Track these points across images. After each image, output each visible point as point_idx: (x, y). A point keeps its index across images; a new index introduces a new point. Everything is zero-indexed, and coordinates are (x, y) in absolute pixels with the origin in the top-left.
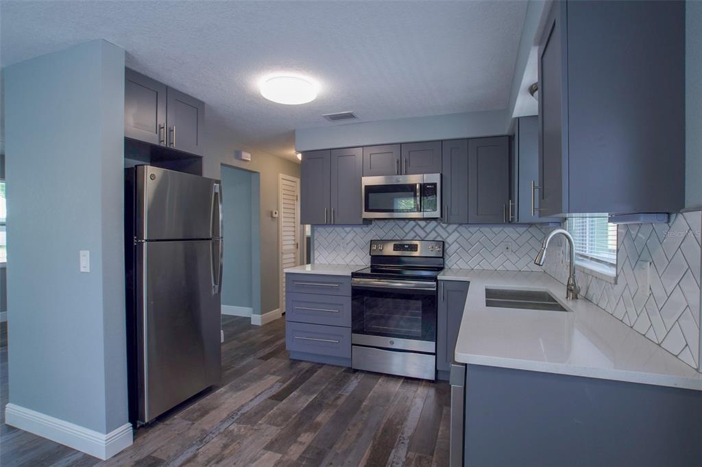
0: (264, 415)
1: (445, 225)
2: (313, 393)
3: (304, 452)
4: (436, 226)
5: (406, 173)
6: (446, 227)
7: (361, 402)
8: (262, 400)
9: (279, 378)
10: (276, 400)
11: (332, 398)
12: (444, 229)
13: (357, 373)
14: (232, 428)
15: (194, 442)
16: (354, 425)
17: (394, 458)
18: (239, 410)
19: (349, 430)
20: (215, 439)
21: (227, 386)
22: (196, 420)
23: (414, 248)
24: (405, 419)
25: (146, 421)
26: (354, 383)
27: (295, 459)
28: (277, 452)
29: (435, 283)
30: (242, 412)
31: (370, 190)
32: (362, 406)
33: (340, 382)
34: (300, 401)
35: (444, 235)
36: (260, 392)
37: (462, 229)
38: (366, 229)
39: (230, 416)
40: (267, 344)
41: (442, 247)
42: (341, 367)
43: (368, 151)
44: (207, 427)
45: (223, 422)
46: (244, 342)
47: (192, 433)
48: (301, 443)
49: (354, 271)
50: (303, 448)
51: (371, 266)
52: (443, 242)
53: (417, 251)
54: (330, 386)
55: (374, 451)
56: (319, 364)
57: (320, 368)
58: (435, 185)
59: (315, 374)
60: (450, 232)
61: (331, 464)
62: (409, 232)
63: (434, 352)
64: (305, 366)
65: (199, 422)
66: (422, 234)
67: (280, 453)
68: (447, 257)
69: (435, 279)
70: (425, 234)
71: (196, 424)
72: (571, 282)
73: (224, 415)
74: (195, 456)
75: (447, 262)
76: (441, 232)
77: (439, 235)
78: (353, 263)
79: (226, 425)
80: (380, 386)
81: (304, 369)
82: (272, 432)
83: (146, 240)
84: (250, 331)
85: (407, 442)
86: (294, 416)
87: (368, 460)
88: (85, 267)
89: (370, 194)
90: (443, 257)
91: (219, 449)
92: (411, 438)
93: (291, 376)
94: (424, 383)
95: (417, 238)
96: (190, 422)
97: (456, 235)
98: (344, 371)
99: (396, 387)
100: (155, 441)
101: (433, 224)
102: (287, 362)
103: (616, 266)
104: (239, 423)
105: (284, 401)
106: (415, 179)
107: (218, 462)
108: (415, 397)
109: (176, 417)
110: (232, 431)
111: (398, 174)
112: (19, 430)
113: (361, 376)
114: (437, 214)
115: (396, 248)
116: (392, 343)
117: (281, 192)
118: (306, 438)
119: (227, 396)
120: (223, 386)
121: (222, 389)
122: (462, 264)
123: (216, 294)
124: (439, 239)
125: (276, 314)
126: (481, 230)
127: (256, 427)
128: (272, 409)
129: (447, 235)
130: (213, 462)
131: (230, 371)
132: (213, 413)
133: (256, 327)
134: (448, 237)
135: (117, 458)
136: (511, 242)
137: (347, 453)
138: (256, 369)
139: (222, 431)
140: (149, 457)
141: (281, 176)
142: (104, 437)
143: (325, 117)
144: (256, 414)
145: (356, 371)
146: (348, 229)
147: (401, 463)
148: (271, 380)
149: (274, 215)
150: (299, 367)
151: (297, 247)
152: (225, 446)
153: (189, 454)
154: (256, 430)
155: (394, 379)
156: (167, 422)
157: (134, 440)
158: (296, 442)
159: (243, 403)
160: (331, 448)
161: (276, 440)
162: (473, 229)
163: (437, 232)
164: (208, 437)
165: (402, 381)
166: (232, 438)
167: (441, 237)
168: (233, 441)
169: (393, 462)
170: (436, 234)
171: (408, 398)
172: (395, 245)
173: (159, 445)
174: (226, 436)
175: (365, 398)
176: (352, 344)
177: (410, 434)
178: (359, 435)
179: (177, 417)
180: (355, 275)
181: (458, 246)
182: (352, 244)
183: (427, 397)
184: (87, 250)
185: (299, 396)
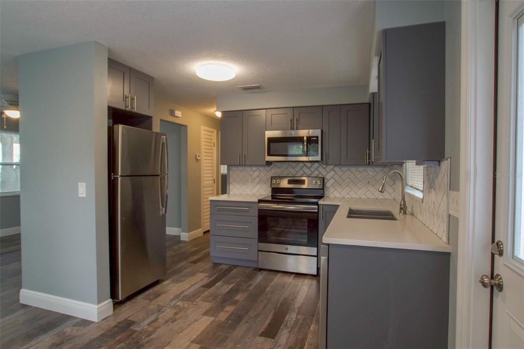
0: (199, 297)
1: (324, 166)
2: (232, 283)
3: (229, 316)
4: (319, 167)
5: (297, 129)
6: (326, 167)
7: (265, 288)
8: (196, 287)
9: (206, 274)
10: (206, 288)
11: (246, 286)
12: (324, 168)
13: (262, 271)
14: (178, 304)
15: (154, 312)
16: (261, 301)
17: (288, 319)
18: (181, 294)
19: (258, 304)
20: (168, 310)
21: (170, 280)
22: (153, 299)
23: (303, 182)
24: (296, 298)
25: (120, 299)
26: (260, 277)
27: (223, 320)
28: (211, 316)
29: (317, 207)
30: (183, 295)
31: (271, 140)
32: (266, 291)
33: (250, 277)
34: (223, 288)
35: (324, 173)
36: (194, 283)
37: (337, 169)
38: (268, 168)
39: (176, 297)
40: (194, 253)
41: (322, 182)
42: (251, 268)
43: (270, 112)
44: (161, 304)
45: (172, 300)
46: (177, 252)
47: (152, 307)
48: (226, 312)
49: (260, 198)
50: (228, 314)
51: (272, 196)
52: (323, 178)
53: (304, 184)
54: (243, 279)
55: (275, 315)
56: (234, 266)
57: (235, 268)
58: (317, 137)
59: (232, 272)
60: (328, 171)
61: (247, 322)
62: (299, 171)
63: (316, 255)
64: (225, 267)
65: (156, 300)
66: (308, 172)
67: (213, 317)
68: (326, 189)
69: (317, 204)
70: (310, 172)
71: (153, 302)
72: (402, 203)
73: (172, 297)
74: (157, 319)
75: (326, 193)
76: (322, 171)
77: (320, 173)
78: (258, 193)
79: (174, 302)
80: (278, 279)
81: (224, 269)
82: (207, 306)
83: (120, 176)
84: (181, 245)
85: (296, 310)
86: (220, 297)
87: (272, 320)
88: (82, 194)
89: (271, 144)
90: (323, 189)
91: (172, 316)
92: (300, 308)
93: (215, 273)
94: (309, 277)
95: (305, 175)
96: (149, 301)
97: (332, 173)
98: (253, 270)
99: (289, 280)
100: (128, 311)
101: (316, 165)
102: (211, 264)
103: (422, 191)
104: (183, 301)
105: (212, 288)
106: (304, 133)
107: (173, 322)
108: (302, 285)
109: (138, 298)
110: (179, 306)
111: (291, 129)
112: (31, 306)
113: (265, 273)
114: (318, 158)
115: (290, 182)
116: (287, 249)
117: (203, 140)
118: (230, 309)
119: (171, 286)
120: (167, 279)
121: (167, 282)
122: (336, 194)
123: (163, 215)
124: (321, 176)
125: (199, 232)
126: (350, 169)
127: (194, 303)
128: (204, 293)
129: (326, 173)
130: (169, 322)
131: (171, 271)
132: (163, 296)
133: (184, 242)
134: (327, 174)
135: (104, 321)
136: (371, 178)
137: (257, 316)
138: (189, 270)
139: (172, 305)
140: (126, 320)
141: (203, 128)
142: (96, 307)
143: (239, 88)
144: (194, 296)
145: (261, 270)
146: (254, 168)
147: (293, 321)
148: (201, 276)
149: (198, 158)
150: (220, 267)
151: (214, 182)
152: (176, 314)
153: (153, 318)
154: (195, 305)
155: (289, 274)
156: (133, 301)
157: (114, 310)
158: (222, 310)
159: (184, 289)
160: (246, 314)
161: (210, 310)
162: (345, 169)
163: (319, 171)
164: (163, 309)
165: (294, 275)
166: (179, 310)
167: (322, 175)
168: (180, 311)
169: (288, 321)
170: (318, 173)
171: (298, 285)
172: (289, 180)
173: (131, 314)
174: (175, 308)
175: (269, 285)
176: (259, 251)
177: (299, 305)
178: (265, 307)
179: (140, 298)
180: (260, 201)
181: (334, 181)
182: (258, 179)
183: (311, 285)
184: (84, 182)
185: (221, 286)
